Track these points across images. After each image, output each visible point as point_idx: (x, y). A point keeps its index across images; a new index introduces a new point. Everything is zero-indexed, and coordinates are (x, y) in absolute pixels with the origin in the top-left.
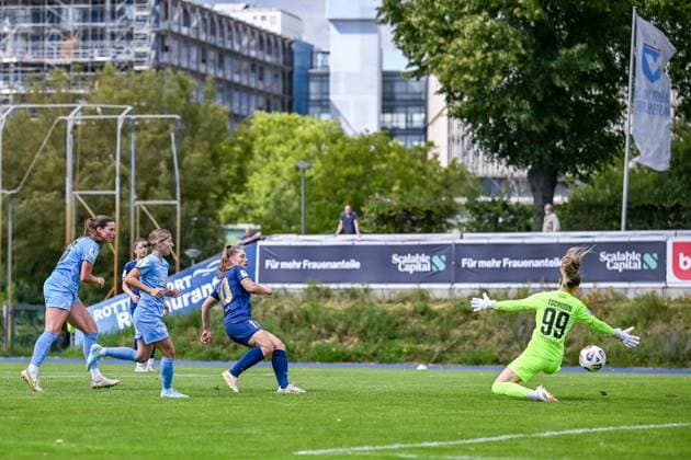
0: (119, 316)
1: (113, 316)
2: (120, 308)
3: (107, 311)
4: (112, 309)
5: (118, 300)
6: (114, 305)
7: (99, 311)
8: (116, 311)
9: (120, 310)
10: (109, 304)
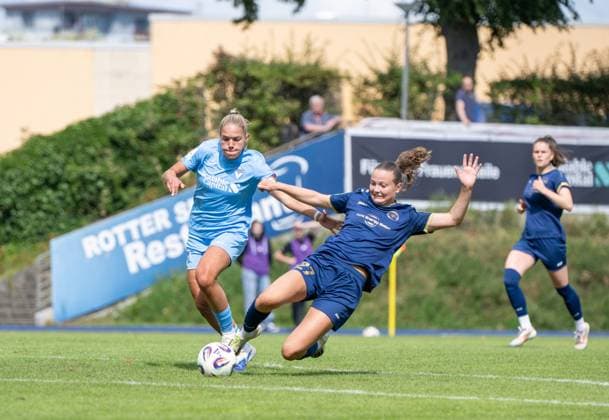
0: (128, 250)
1: (119, 251)
2: (128, 234)
3: (106, 241)
4: (116, 237)
5: (125, 221)
6: (119, 230)
7: (92, 239)
8: (122, 240)
9: (129, 239)
10: (109, 228)
